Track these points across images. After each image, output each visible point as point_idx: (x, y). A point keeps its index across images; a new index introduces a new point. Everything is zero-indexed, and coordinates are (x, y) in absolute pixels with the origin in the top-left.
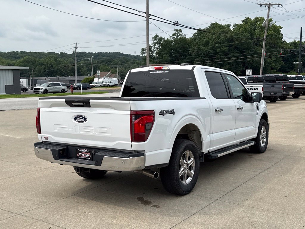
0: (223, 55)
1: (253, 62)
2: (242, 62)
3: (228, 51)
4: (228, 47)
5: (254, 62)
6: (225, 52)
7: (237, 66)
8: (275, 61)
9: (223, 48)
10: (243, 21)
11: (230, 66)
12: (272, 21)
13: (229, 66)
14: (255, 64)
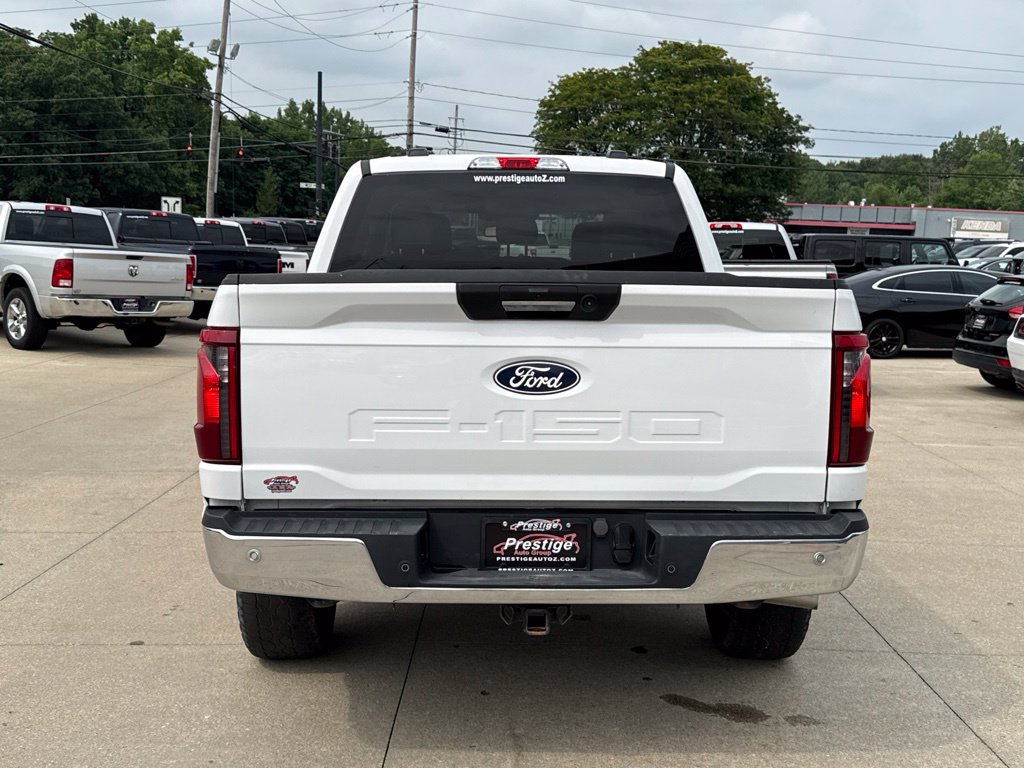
0: (15, 136)
1: (125, 171)
2: (87, 169)
3: (34, 125)
4: (34, 111)
5: (131, 172)
6: (22, 128)
7: (71, 182)
8: (195, 173)
9: (15, 113)
10: (74, 26)
11: (45, 181)
12: (180, 38)
13: (42, 178)
14: (133, 179)
